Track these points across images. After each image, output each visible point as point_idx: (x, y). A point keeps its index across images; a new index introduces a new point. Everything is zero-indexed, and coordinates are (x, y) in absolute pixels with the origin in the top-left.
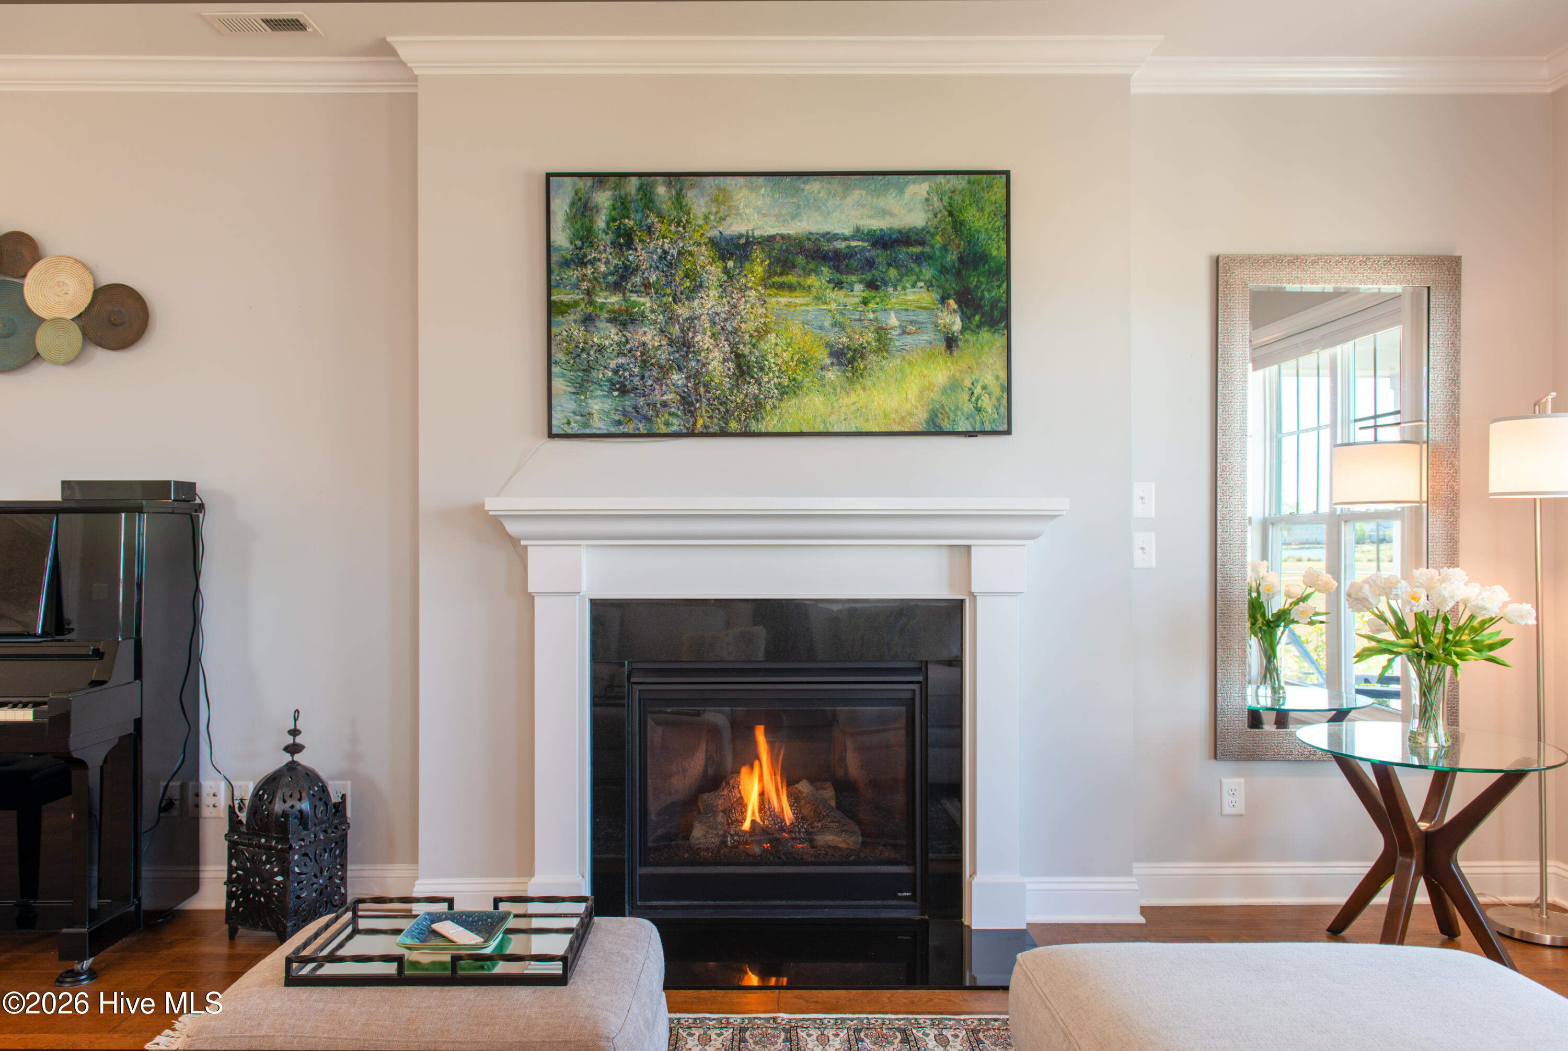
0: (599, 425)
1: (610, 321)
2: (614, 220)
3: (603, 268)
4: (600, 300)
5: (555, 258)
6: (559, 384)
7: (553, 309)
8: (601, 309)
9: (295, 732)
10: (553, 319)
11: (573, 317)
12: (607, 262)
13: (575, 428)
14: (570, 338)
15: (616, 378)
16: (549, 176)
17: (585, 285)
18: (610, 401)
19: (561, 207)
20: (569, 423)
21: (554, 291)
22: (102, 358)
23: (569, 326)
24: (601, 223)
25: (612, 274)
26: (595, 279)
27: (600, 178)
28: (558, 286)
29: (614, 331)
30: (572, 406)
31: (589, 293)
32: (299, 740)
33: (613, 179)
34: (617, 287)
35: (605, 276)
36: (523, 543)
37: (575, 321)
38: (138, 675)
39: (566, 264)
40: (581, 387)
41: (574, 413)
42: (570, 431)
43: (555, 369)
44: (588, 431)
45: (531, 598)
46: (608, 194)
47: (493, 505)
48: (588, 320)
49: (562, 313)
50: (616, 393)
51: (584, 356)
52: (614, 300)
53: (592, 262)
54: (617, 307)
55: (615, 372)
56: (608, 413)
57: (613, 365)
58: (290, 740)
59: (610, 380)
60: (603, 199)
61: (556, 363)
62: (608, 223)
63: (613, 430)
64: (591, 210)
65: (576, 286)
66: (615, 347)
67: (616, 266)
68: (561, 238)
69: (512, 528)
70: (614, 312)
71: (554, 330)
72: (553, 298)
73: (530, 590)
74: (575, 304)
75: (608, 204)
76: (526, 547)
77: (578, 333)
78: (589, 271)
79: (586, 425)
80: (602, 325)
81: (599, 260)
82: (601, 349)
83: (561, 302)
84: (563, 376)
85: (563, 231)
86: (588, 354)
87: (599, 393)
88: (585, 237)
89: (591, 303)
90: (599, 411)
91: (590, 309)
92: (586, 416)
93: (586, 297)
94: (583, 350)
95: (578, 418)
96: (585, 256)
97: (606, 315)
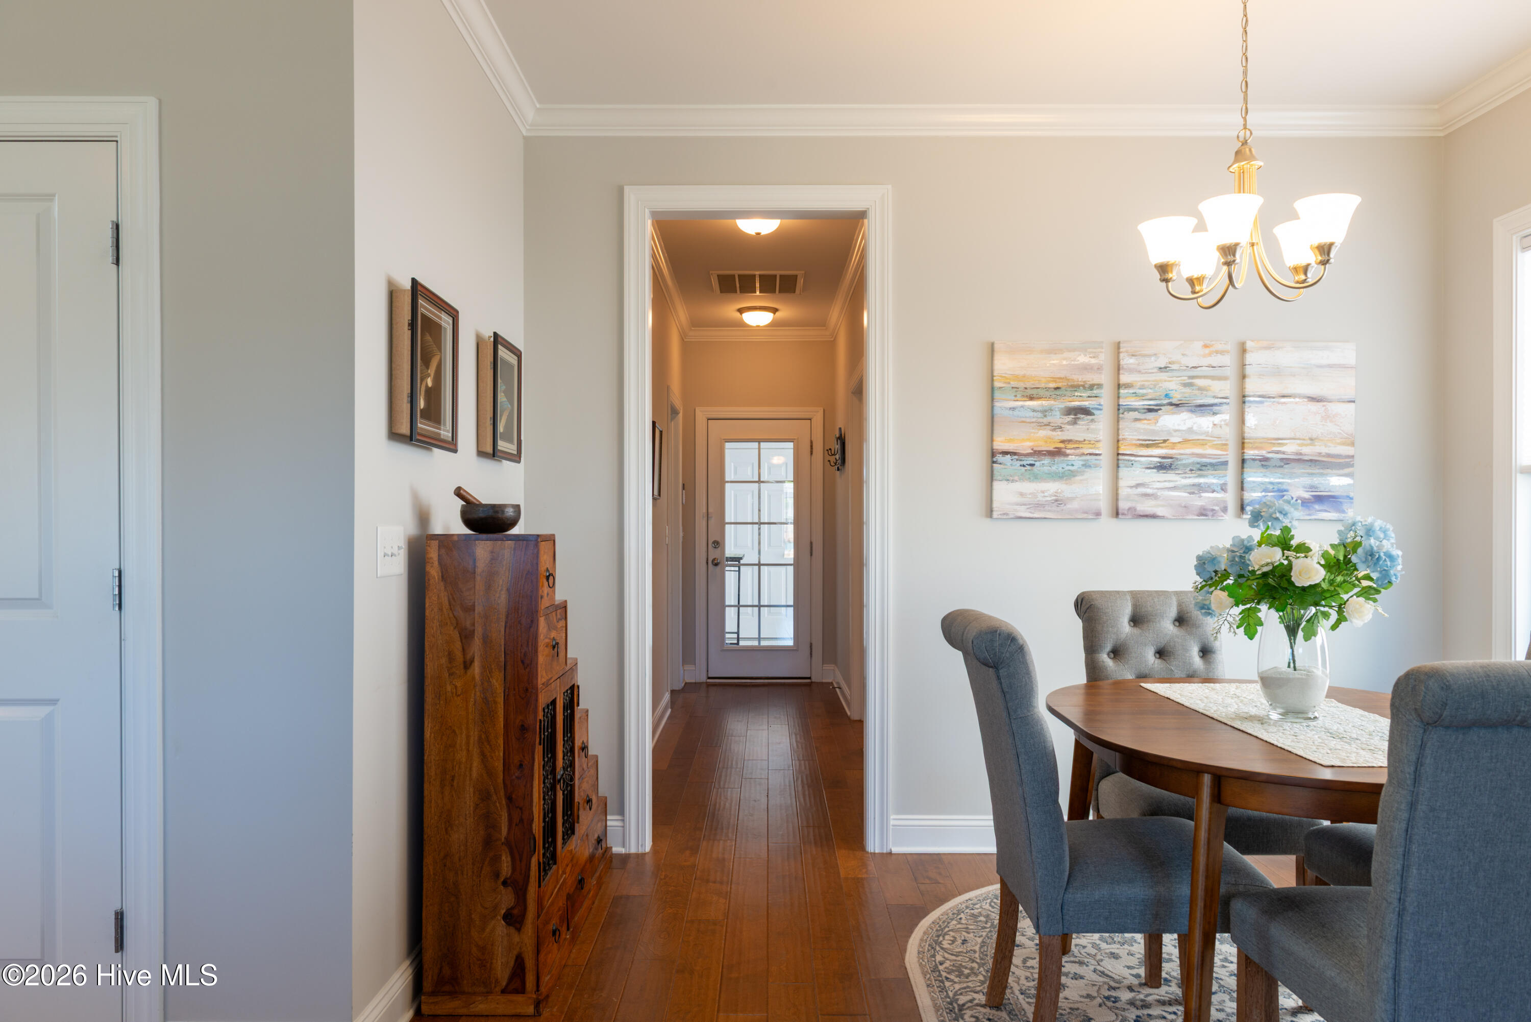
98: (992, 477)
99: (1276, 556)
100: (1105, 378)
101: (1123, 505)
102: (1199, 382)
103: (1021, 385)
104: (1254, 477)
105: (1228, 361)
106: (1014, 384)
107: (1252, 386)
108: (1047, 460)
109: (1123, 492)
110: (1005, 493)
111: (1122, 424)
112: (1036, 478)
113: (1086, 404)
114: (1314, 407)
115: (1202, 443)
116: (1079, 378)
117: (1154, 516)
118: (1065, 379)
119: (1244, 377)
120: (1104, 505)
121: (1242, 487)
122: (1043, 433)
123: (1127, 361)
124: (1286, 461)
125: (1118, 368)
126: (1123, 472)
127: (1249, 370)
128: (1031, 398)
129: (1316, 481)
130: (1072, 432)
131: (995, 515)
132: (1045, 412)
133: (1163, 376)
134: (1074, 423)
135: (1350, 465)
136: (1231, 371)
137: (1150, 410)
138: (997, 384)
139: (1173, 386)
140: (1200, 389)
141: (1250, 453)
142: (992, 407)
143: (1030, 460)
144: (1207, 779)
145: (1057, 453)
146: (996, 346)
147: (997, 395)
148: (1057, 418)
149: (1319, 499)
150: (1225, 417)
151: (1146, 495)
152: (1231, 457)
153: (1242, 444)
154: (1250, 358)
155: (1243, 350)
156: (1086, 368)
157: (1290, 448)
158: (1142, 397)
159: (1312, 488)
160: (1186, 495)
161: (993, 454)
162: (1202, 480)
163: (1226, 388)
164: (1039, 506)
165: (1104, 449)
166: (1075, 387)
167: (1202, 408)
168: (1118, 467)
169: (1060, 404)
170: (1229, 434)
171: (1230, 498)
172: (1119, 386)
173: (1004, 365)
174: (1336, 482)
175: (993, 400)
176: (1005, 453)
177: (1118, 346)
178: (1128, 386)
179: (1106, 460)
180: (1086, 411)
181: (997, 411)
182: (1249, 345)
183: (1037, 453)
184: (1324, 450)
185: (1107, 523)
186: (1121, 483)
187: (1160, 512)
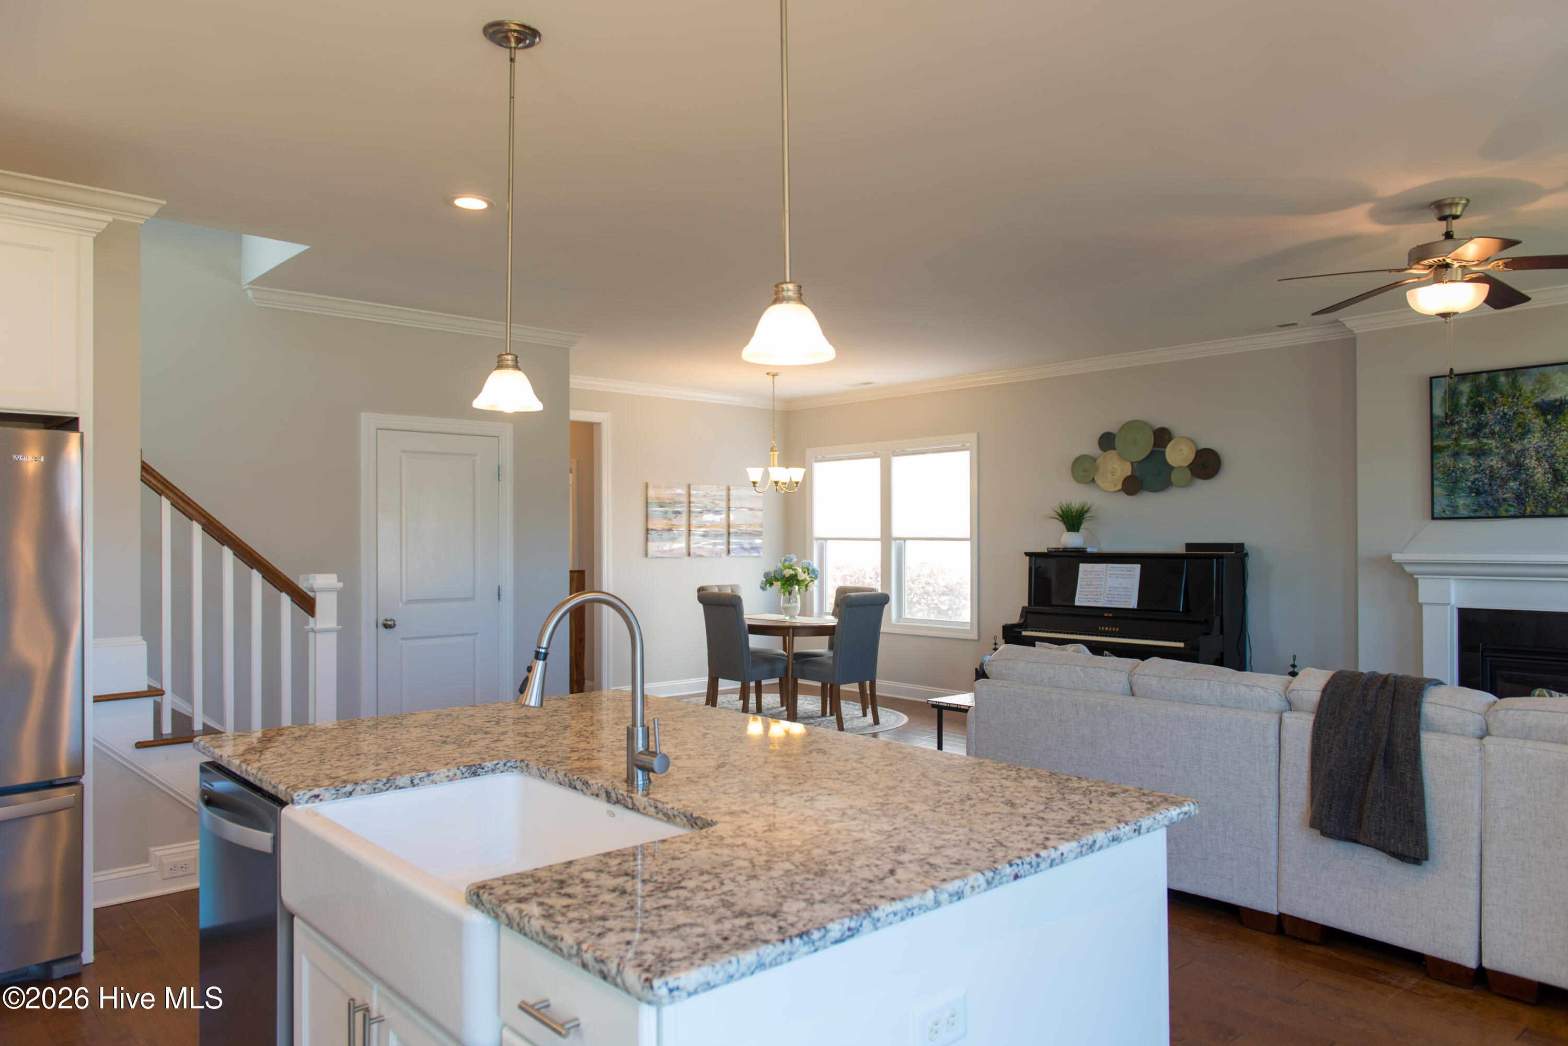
0: (1463, 512)
1: (1469, 454)
2: (1472, 398)
3: (1465, 426)
4: (1463, 443)
5: (1435, 423)
6: (1438, 490)
7: (1434, 450)
8: (1464, 448)
9: (1294, 666)
10: (1434, 456)
11: (1446, 454)
12: (1468, 422)
13: (1448, 514)
14: (1445, 465)
15: (1474, 486)
16: (1431, 378)
17: (1454, 436)
18: (1469, 499)
19: (1438, 394)
20: (1444, 511)
21: (1435, 440)
22: (1199, 482)
23: (1445, 459)
24: (1463, 401)
25: (1470, 428)
26: (1460, 432)
27: (1463, 376)
28: (1437, 437)
29: (1472, 460)
30: (1446, 502)
31: (1456, 440)
32: (1296, 670)
33: (1470, 376)
34: (1474, 435)
35: (1466, 430)
36: (1415, 576)
37: (1448, 456)
38: (1222, 632)
39: (1442, 425)
40: (1452, 491)
41: (1448, 506)
42: (1445, 516)
43: (1436, 483)
44: (1456, 516)
45: (1421, 606)
46: (1468, 384)
47: (1396, 557)
48: (1456, 455)
49: (1440, 452)
50: (1473, 495)
51: (1454, 474)
52: (1472, 443)
53: (1458, 423)
54: (1474, 446)
55: (1473, 482)
56: (1468, 506)
57: (1471, 478)
58: (1291, 669)
59: (1469, 487)
60: (1465, 388)
61: (1436, 479)
62: (1468, 401)
63: (1472, 515)
64: (1457, 394)
65: (1448, 437)
66: (1473, 469)
67: (1473, 424)
68: (1439, 411)
69: (1408, 569)
70: (1472, 449)
71: (1435, 461)
72: (1434, 444)
73: (1420, 601)
74: (1448, 446)
75: (1467, 390)
76: (1417, 579)
77: (1449, 462)
78: (1456, 428)
79: (1455, 512)
80: (1465, 457)
81: (1463, 421)
82: (1464, 470)
83: (1439, 446)
84: (1440, 486)
85: (1440, 407)
86: (1456, 473)
87: (1463, 494)
88: (1455, 409)
89: (1458, 445)
90: (1464, 504)
91: (1457, 449)
92: (1455, 508)
93: (1455, 443)
94: (1453, 471)
95: (1450, 508)
96: (1454, 420)
97: (1467, 452)
98: (647, 540)
99: (792, 572)
100: (684, 499)
101: (692, 551)
102: (716, 502)
103: (657, 501)
104: (732, 540)
105: (724, 493)
106: (655, 501)
107: (732, 503)
108: (666, 533)
109: (692, 546)
110: (653, 547)
111: (692, 518)
112: (662, 540)
113: (679, 509)
114: (751, 512)
115: (717, 526)
116: (677, 499)
117: (701, 556)
118: (672, 499)
119: (729, 500)
120: (685, 551)
121: (729, 543)
122: (665, 521)
123: (693, 492)
124: (743, 533)
125: (689, 495)
126: (692, 537)
127: (731, 497)
128: (661, 507)
129: (752, 541)
130: (675, 521)
131: (649, 556)
132: (666, 512)
133: (704, 499)
134: (676, 517)
135: (761, 535)
136: (725, 498)
137: (700, 513)
138: (649, 501)
139: (707, 502)
140: (717, 504)
141: (732, 530)
142: (647, 511)
143: (660, 533)
144: (791, 630)
145: (670, 530)
146: (649, 485)
147: (649, 505)
148: (671, 516)
149: (752, 548)
150: (723, 516)
151: (699, 547)
152: (724, 531)
153: (729, 527)
154: (732, 493)
155: (729, 489)
156: (679, 495)
157: (744, 528)
158: (698, 507)
159: (750, 544)
160: (711, 547)
161: (647, 530)
162: (717, 541)
163: (723, 504)
164: (664, 552)
165: (684, 529)
166: (676, 503)
167: (717, 512)
168: (689, 535)
169: (670, 509)
170: (724, 523)
171: (724, 547)
172: (690, 503)
173: (652, 493)
174: (758, 541)
175: (647, 507)
176: (652, 530)
177: (689, 486)
178: (693, 503)
179: (685, 534)
180: (679, 513)
181: (649, 512)
182: (731, 487)
183: (663, 530)
184: (754, 529)
185: (687, 558)
186: (692, 542)
187: (704, 554)
